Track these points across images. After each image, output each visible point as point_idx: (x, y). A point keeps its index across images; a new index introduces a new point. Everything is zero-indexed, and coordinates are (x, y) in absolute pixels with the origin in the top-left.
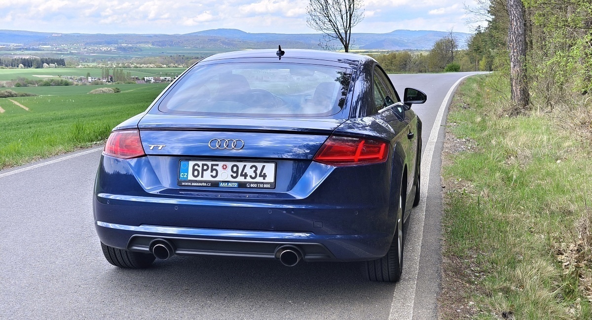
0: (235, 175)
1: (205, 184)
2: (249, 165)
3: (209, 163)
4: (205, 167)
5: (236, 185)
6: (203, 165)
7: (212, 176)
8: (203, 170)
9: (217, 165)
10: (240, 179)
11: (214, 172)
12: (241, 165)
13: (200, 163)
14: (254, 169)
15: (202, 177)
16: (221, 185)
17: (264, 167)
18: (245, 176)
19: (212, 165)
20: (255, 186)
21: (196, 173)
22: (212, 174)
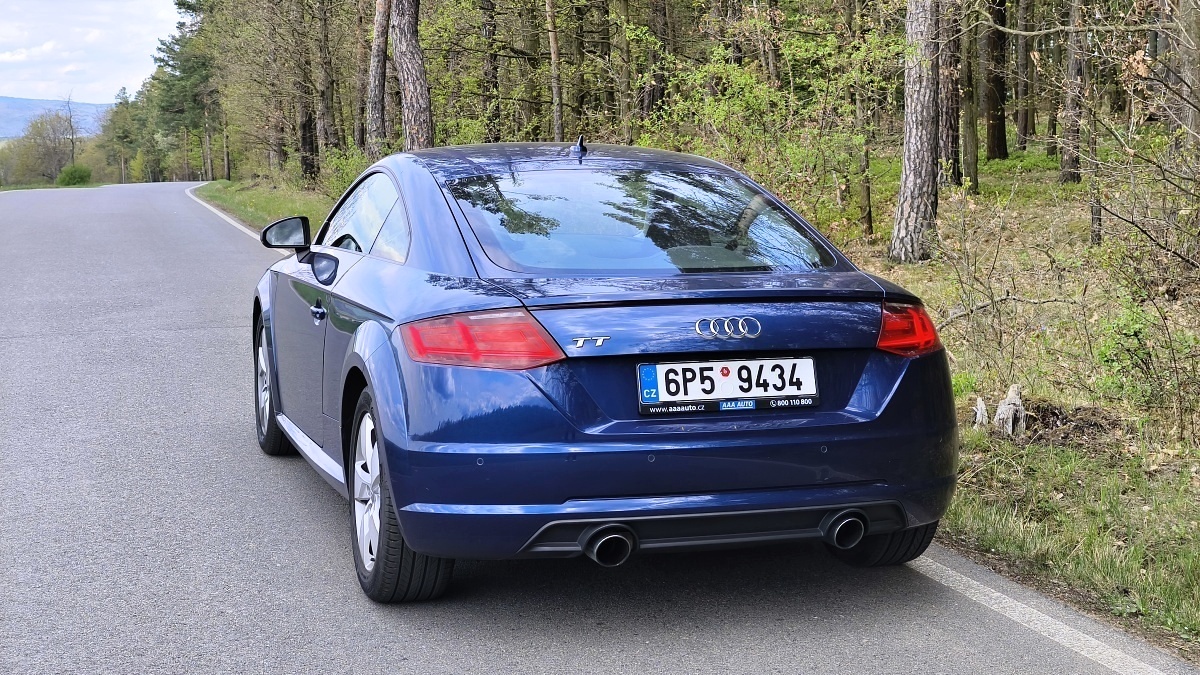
0: (746, 385)
1: (694, 408)
2: (768, 364)
3: (696, 366)
4: (689, 375)
5: (751, 405)
6: (685, 371)
7: (704, 390)
8: (686, 381)
9: (711, 369)
10: (757, 392)
11: (708, 382)
12: (754, 365)
13: (679, 367)
14: (778, 371)
15: (686, 393)
16: (725, 407)
17: (794, 366)
18: (765, 385)
19: (702, 370)
20: (785, 403)
21: (673, 387)
22: (703, 386)
